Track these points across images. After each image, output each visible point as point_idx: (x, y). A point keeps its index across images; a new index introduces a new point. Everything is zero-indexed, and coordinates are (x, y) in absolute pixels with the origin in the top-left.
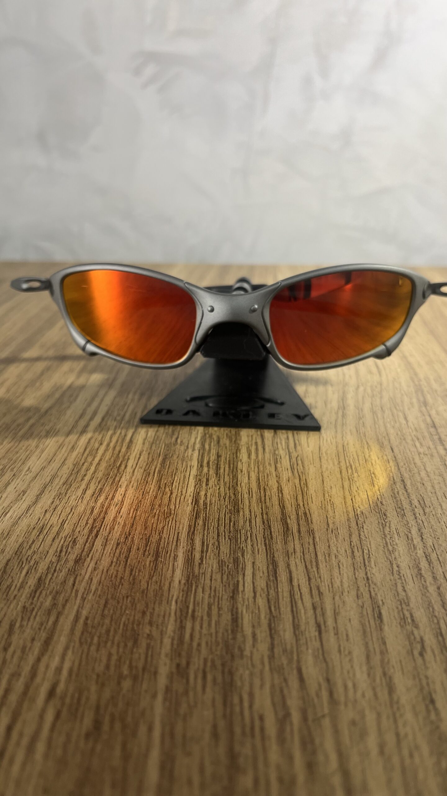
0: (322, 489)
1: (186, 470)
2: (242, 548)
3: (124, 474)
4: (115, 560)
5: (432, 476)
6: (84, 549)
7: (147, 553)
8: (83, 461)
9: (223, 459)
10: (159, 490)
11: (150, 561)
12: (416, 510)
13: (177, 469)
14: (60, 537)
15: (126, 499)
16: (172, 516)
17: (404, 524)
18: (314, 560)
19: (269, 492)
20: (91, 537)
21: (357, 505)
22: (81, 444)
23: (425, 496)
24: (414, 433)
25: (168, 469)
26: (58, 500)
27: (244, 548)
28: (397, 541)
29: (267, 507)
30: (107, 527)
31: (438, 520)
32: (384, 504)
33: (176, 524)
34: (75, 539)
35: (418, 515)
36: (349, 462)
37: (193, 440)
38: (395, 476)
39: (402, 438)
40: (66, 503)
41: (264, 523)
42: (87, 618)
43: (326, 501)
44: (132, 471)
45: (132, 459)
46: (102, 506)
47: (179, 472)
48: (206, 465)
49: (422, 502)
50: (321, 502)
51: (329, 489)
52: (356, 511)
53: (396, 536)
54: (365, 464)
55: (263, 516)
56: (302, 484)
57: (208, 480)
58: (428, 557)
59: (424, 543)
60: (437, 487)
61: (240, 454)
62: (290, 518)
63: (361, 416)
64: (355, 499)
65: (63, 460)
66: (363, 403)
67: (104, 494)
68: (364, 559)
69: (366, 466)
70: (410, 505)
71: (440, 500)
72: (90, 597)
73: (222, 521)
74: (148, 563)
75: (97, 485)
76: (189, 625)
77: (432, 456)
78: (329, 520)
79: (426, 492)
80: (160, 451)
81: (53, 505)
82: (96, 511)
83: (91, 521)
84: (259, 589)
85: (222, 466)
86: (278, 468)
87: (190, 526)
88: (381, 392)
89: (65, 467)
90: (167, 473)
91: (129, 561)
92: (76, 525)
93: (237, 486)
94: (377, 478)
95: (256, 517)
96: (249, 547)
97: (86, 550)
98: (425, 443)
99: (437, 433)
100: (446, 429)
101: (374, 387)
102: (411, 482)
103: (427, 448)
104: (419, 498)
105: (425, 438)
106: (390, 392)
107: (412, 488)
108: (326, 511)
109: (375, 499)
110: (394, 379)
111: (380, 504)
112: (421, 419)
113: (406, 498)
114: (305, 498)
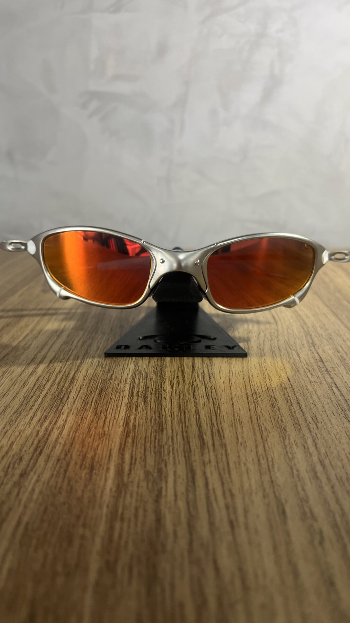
0: (232, 411)
1: (119, 400)
2: (166, 460)
3: (67, 404)
4: (55, 473)
5: (322, 398)
6: (29, 465)
7: (83, 467)
8: (32, 394)
9: (150, 389)
10: (95, 416)
11: (86, 474)
12: (310, 425)
13: (111, 399)
14: (8, 455)
15: (67, 423)
16: (106, 436)
17: (301, 436)
18: (226, 468)
19: (188, 415)
20: (35, 455)
21: (261, 423)
22: (31, 382)
23: (317, 414)
24: (306, 366)
25: (104, 399)
26: (9, 426)
27: (167, 460)
28: (295, 450)
29: (186, 427)
30: (49, 446)
31: (329, 432)
32: (284, 421)
33: (109, 443)
34: (21, 457)
35: (312, 429)
36: (254, 390)
37: (125, 376)
38: (292, 399)
39: (297, 370)
40: (16, 428)
41: (184, 439)
42: (28, 524)
43: (236, 420)
44: (73, 401)
45: (73, 392)
46: (47, 429)
47: (113, 401)
48: (136, 395)
49: (315, 419)
50: (232, 421)
51: (238, 411)
52: (260, 427)
53: (294, 446)
54: (267, 390)
55: (183, 434)
56: (216, 407)
57: (137, 407)
58: (322, 463)
59: (318, 451)
60: (326, 407)
61: (164, 385)
62: (206, 435)
63: (263, 354)
64: (260, 418)
65: (15, 394)
66: (264, 345)
67: (48, 420)
68: (268, 466)
69: (268, 392)
70: (305, 421)
71: (330, 417)
72: (32, 505)
73: (148, 438)
74: (83, 475)
75: (43, 413)
76: (118, 525)
77: (321, 383)
78: (238, 435)
79: (318, 411)
80: (98, 385)
81: (4, 430)
82: (41, 434)
83: (36, 442)
84: (179, 493)
85: (149, 396)
86: (196, 396)
87: (121, 444)
88: (278, 337)
89: (17, 400)
90: (103, 402)
91: (68, 474)
92: (23, 445)
93: (162, 410)
94: (277, 401)
95: (177, 435)
96: (171, 459)
97: (31, 465)
98: (315, 374)
99: (325, 366)
100: (331, 362)
101: (272, 333)
102: (305, 404)
103: (317, 377)
104: (312, 416)
105: (315, 370)
106: (285, 336)
107: (306, 408)
108: (236, 428)
109: (276, 418)
110: (288, 327)
111: (280, 422)
112: (311, 356)
113: (302, 416)
114: (218, 419)
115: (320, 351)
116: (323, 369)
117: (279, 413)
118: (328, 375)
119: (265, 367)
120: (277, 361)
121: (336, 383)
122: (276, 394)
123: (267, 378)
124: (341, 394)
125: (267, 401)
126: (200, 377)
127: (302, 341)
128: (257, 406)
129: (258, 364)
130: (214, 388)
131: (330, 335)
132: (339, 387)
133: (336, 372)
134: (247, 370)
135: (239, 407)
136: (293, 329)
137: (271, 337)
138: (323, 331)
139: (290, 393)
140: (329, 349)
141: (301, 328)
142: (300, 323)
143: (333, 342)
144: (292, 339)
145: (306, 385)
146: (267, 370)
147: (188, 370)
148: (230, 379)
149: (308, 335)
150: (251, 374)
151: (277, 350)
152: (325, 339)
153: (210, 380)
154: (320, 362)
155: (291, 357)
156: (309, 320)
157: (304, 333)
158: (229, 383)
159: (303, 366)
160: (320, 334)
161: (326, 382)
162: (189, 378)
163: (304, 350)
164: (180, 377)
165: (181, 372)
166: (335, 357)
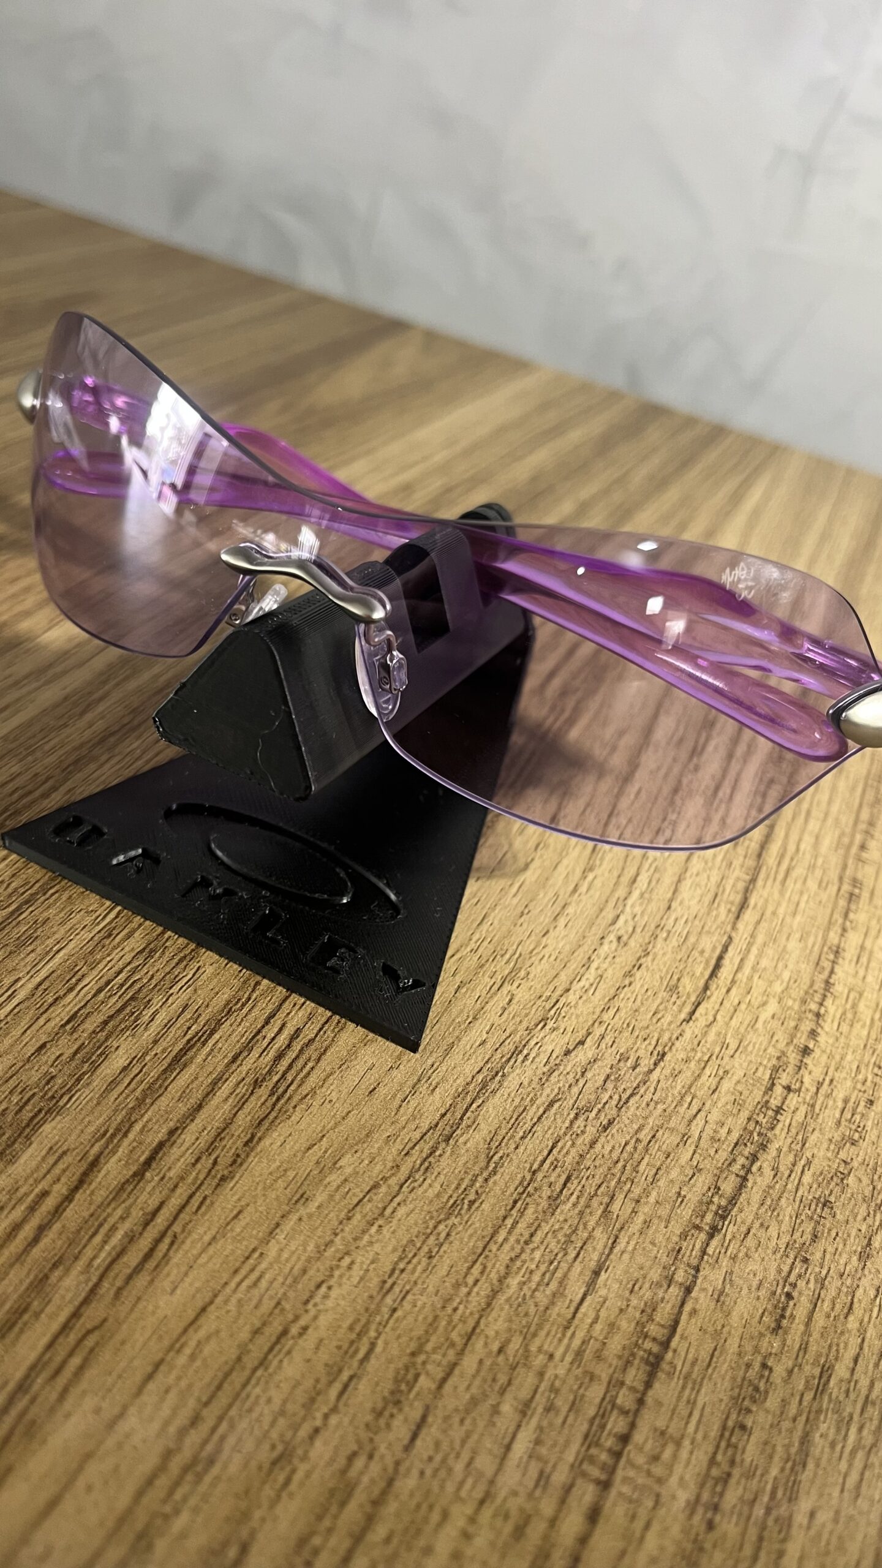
24: (565, 1366)
54: (265, 1473)
66: (528, 1133)
88: (627, 1098)
98: (554, 1445)
99: (641, 1402)
100: (687, 1392)
101: (629, 1064)
103: (541, 1473)
105: (578, 1411)
106: (660, 1107)
110: (725, 1046)
112: (648, 1295)
115: (711, 1277)
116: (617, 1424)
118: (598, 1482)
119: (408, 1287)
120: (482, 1273)
122: (276, 1517)
123: (345, 1376)
125: (201, 1550)
126: (115, 1240)
127: (698, 1169)
129: (399, 1253)
131: (845, 1176)
133: (649, 1472)
134: (319, 1280)
135: (60, 1535)
136: (726, 1072)
137: (603, 1087)
138: (837, 1137)
139: (333, 1541)
140: (755, 1283)
141: (767, 1076)
142: (792, 1037)
143: (815, 1237)
144: (668, 1140)
145: (445, 1515)
146: (396, 1315)
147: (114, 1170)
148: (204, 1309)
149: (760, 1134)
150: (313, 1312)
151: (546, 1192)
152: (798, 1199)
153: (130, 1278)
154: (647, 1362)
155: (564, 1266)
156: (837, 1040)
157: (749, 1119)
158: (175, 1336)
159: (558, 1355)
160: (809, 1154)
161: (546, 1538)
162: (72, 1226)
163: (653, 1243)
164: (50, 1203)
165: (81, 1170)
166: (735, 1358)
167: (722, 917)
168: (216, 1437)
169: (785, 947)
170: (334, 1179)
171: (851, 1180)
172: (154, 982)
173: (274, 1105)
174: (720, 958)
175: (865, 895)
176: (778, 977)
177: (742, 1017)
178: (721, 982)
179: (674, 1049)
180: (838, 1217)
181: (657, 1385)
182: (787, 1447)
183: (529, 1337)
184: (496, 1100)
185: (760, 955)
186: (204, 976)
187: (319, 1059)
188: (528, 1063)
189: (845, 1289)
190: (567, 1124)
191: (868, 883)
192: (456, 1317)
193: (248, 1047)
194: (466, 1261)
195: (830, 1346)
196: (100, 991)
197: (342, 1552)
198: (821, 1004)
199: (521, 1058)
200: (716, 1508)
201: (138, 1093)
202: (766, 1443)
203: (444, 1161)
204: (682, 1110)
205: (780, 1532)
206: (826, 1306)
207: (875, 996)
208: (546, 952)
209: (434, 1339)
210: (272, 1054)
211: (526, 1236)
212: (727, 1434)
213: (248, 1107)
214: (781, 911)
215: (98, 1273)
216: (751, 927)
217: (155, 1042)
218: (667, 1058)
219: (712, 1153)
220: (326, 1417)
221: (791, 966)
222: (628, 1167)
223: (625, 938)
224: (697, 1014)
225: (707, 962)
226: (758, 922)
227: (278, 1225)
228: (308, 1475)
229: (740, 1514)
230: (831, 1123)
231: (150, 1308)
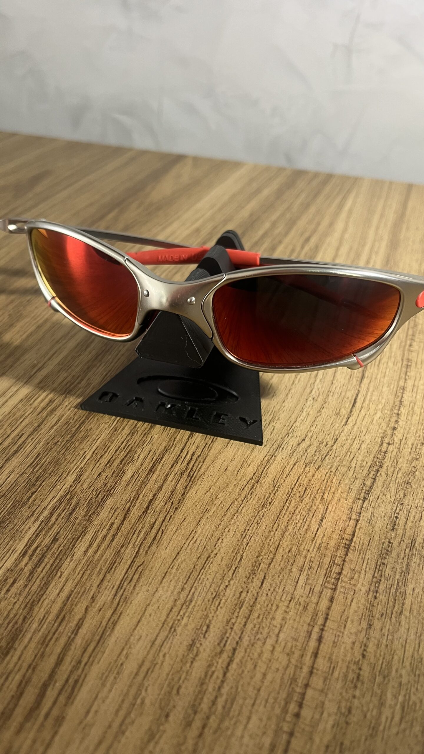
0: (126, 640)
5: (278, 649)
9: (56, 545)
12: (213, 718)
19: (63, 628)
21: (146, 685)
23: (241, 693)
29: (42, 656)
32: (181, 692)
35: (206, 730)
36: (193, 593)
37: (49, 499)
38: (231, 638)
41: (20, 684)
43: (116, 664)
48: (31, 553)
49: (228, 706)
50: (111, 662)
51: (135, 641)
52: (138, 695)
54: (210, 603)
55: (27, 670)
56: (112, 620)
57: (14, 582)
60: (269, 677)
61: (81, 541)
62: (54, 685)
64: (152, 672)
69: (208, 608)
70: (210, 704)
71: (256, 707)
77: (305, 608)
78: (96, 703)
79: (249, 684)
85: (46, 560)
86: (105, 581)
93: (38, 603)
94: (207, 636)
95: (19, 670)
98: (314, 579)
99: (344, 561)
100: (361, 555)
101: (324, 444)
102: (243, 658)
103: (311, 589)
104: (231, 693)
105: (321, 567)
106: (338, 458)
107: (235, 670)
108: (103, 685)
109: (176, 679)
110: (361, 432)
111: (175, 691)
112: (342, 525)
113: (214, 690)
114: (97, 650)
115: (366, 516)
117: (188, 668)
118: (332, 589)
119: (251, 535)
120: (278, 526)
121: (329, 617)
122: (217, 615)
123: (234, 568)
124: (315, 652)
125: (193, 629)
126: (141, 536)
127: (356, 478)
128: (170, 638)
129: (246, 524)
130: (141, 570)
131: (415, 472)
132: (326, 628)
133: (350, 583)
134: (218, 537)
135: (143, 631)
136: (363, 441)
137: (315, 454)
138: (410, 458)
139: (239, 620)
140: (383, 515)
141: (380, 440)
142: (388, 424)
143: (405, 495)
144: (343, 469)
145: (278, 607)
146: (248, 545)
147: (136, 512)
148: (178, 553)
149: (379, 462)
150: (218, 549)
151: (298, 495)
152: (397, 483)
153: (149, 547)
154: (345, 547)
155: (309, 520)
156: (407, 422)
157: (374, 457)
158: (170, 564)
159: (311, 550)
160: (399, 466)
161: (315, 609)
162: (125, 533)
163: (342, 507)
164: (115, 527)
165: (124, 513)
166: (378, 541)
167: (355, 383)
168: (191, 593)
169: (382, 390)
170: (217, 502)
171: (417, 473)
172: (136, 444)
173: (190, 480)
174: (356, 399)
175: (413, 364)
176: (380, 403)
177: (367, 420)
178: (357, 408)
179: (341, 436)
180: (414, 487)
181: (349, 555)
182: (401, 568)
183: (299, 545)
184: (274, 465)
185: (372, 395)
186: (155, 439)
187: (204, 462)
188: (284, 450)
189: (418, 512)
190: (302, 470)
191: (414, 359)
192: (271, 543)
193: (176, 461)
194: (272, 523)
195: (414, 532)
196: (117, 451)
197: (243, 623)
198: (399, 410)
199: (281, 449)
200: (377, 592)
201: (139, 484)
202: (393, 568)
203: (257, 490)
204: (347, 458)
205: (402, 596)
206: (412, 519)
207: (421, 403)
208: (285, 409)
209: (264, 551)
210: (186, 462)
211: (293, 511)
212: (378, 567)
213: (180, 483)
214: (379, 377)
215: (138, 547)
216: (367, 385)
217: (141, 465)
218: (339, 440)
219: (361, 471)
220: (229, 582)
221: (385, 398)
222: (329, 482)
223: (316, 398)
224: (349, 422)
225: (350, 402)
226: (370, 383)
227: (200, 521)
228: (226, 601)
229: (386, 593)
230: (407, 454)
231: (159, 555)
